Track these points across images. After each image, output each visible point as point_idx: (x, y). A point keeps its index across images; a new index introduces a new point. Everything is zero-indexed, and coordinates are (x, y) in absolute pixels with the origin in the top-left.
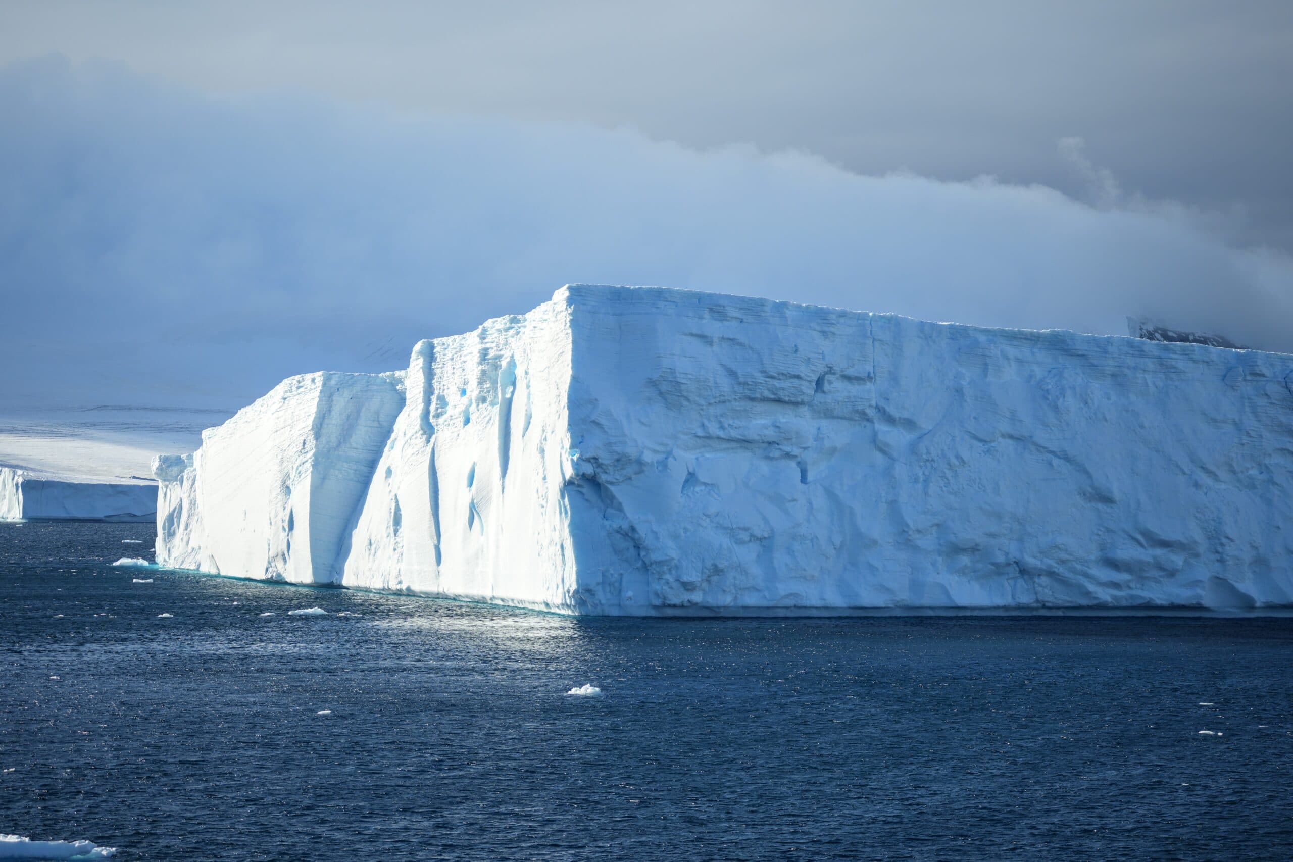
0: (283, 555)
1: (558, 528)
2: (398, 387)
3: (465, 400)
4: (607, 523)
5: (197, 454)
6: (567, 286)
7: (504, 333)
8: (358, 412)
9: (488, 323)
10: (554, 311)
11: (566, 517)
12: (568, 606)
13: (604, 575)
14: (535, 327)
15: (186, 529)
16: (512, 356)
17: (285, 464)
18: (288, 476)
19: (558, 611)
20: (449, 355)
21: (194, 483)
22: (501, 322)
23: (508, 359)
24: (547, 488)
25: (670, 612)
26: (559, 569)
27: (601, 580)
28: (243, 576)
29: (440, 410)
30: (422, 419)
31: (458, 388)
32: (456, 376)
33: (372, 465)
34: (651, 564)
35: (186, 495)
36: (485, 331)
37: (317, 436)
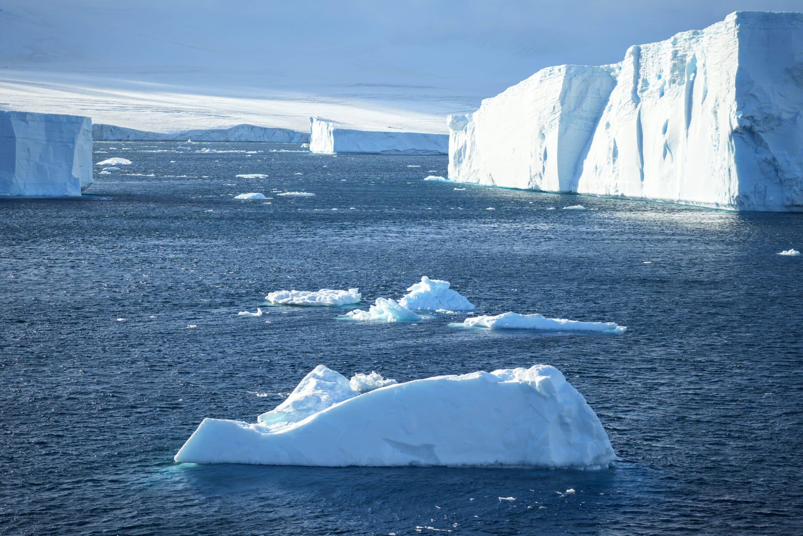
0: (540, 174)
1: (726, 159)
2: (611, 74)
3: (661, 82)
4: (758, 156)
5: (475, 115)
6: (735, 12)
7: (688, 41)
8: (587, 89)
9: (678, 35)
10: (726, 27)
11: (733, 152)
12: (732, 206)
13: (755, 187)
14: (711, 37)
15: (469, 159)
16: (694, 55)
17: (541, 120)
18: (543, 127)
19: (724, 208)
20: (651, 55)
21: (473, 132)
22: (687, 34)
23: (691, 57)
24: (719, 135)
25: (795, 209)
26: (727, 183)
27: (753, 190)
28: (513, 187)
29: (644, 88)
30: (632, 94)
31: (657, 75)
32: (655, 67)
33: (596, 121)
34: (785, 180)
35: (469, 138)
36: (676, 40)
37: (562, 104)
